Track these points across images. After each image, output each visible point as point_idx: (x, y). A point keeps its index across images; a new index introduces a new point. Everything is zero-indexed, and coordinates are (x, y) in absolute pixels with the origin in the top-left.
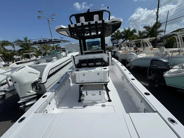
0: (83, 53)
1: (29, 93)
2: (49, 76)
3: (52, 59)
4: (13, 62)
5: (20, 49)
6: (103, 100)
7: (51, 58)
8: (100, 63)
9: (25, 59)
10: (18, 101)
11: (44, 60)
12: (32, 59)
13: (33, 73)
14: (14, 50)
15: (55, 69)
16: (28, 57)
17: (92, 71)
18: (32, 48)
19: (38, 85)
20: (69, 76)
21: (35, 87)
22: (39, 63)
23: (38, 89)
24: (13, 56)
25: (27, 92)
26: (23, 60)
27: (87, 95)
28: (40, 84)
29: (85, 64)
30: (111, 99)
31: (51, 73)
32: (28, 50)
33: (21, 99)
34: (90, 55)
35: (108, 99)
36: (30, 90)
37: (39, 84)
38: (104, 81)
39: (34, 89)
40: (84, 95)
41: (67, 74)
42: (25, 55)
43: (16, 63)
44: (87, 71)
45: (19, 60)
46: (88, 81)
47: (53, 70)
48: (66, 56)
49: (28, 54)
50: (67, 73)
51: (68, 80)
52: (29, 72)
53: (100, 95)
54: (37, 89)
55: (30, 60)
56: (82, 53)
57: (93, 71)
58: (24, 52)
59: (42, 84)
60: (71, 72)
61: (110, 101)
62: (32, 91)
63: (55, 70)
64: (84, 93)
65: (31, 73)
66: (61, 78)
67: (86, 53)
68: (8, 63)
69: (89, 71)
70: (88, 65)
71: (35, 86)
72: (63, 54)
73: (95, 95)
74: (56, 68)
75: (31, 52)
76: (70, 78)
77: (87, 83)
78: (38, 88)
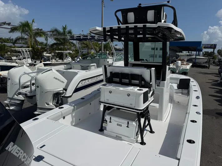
1: (48, 105)
2: (77, 90)
3: (89, 66)
4: (41, 62)
5: (53, 43)
9: (56, 60)
10: (35, 112)
12: (65, 61)
13: (59, 80)
14: (46, 43)
16: (61, 57)
17: (119, 89)
19: (60, 98)
21: (56, 100)
22: (71, 69)
24: (43, 52)
25: (46, 103)
26: (54, 61)
27: (110, 122)
28: (63, 98)
31: (80, 85)
32: (64, 47)
33: (38, 109)
35: (141, 141)
36: (50, 101)
37: (62, 96)
39: (55, 101)
40: (107, 121)
42: (58, 53)
43: (44, 64)
45: (49, 60)
47: (84, 81)
49: (62, 53)
50: (99, 90)
51: (97, 100)
52: (55, 77)
53: (128, 127)
54: (57, 103)
55: (63, 62)
58: (58, 48)
59: (66, 98)
61: (142, 143)
62: (51, 104)
64: (107, 118)
65: (56, 79)
66: (89, 94)
68: (35, 62)
73: (121, 126)
74: (90, 80)
75: (66, 50)
78: (60, 102)
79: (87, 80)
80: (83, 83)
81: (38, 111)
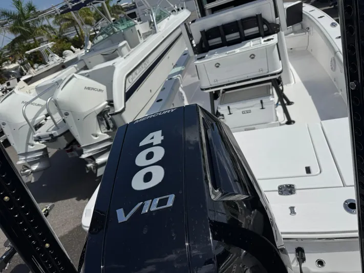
0: (207, 12)
1: (96, 136)
2: (128, 95)
3: (116, 50)
4: (18, 80)
6: (273, 121)
7: (114, 48)
8: (255, 30)
9: (34, 68)
10: (81, 156)
11: (97, 56)
13: (93, 89)
15: (136, 74)
17: (235, 52)
18: (43, 29)
19: (108, 119)
20: (179, 86)
21: (103, 124)
22: (86, 67)
23: (112, 129)
25: (93, 135)
27: (230, 114)
28: (113, 117)
29: (218, 40)
30: (292, 118)
31: (129, 86)
32: (34, 39)
33: (84, 149)
34: (227, 13)
35: (286, 120)
36: (97, 129)
37: (110, 115)
38: (268, 72)
39: (104, 127)
40: (222, 115)
41: (172, 81)
43: (24, 81)
44: (223, 55)
46: (230, 80)
47: (131, 77)
48: (153, 31)
50: (171, 78)
51: (177, 96)
53: (263, 108)
54: (108, 128)
56: (203, 13)
57: (238, 50)
59: (118, 115)
60: (180, 72)
61: (290, 122)
62: (100, 133)
63: (136, 77)
64: (223, 110)
65: (89, 88)
66: (162, 90)
67: (214, 10)
68: (8, 84)
69: (228, 52)
70: (224, 39)
71: (104, 122)
72: (141, 27)
73: (249, 112)
74: (137, 71)
76: (181, 90)
77: (227, 85)
78: (111, 125)
79: (134, 73)
80: (131, 81)
81: (86, 153)
